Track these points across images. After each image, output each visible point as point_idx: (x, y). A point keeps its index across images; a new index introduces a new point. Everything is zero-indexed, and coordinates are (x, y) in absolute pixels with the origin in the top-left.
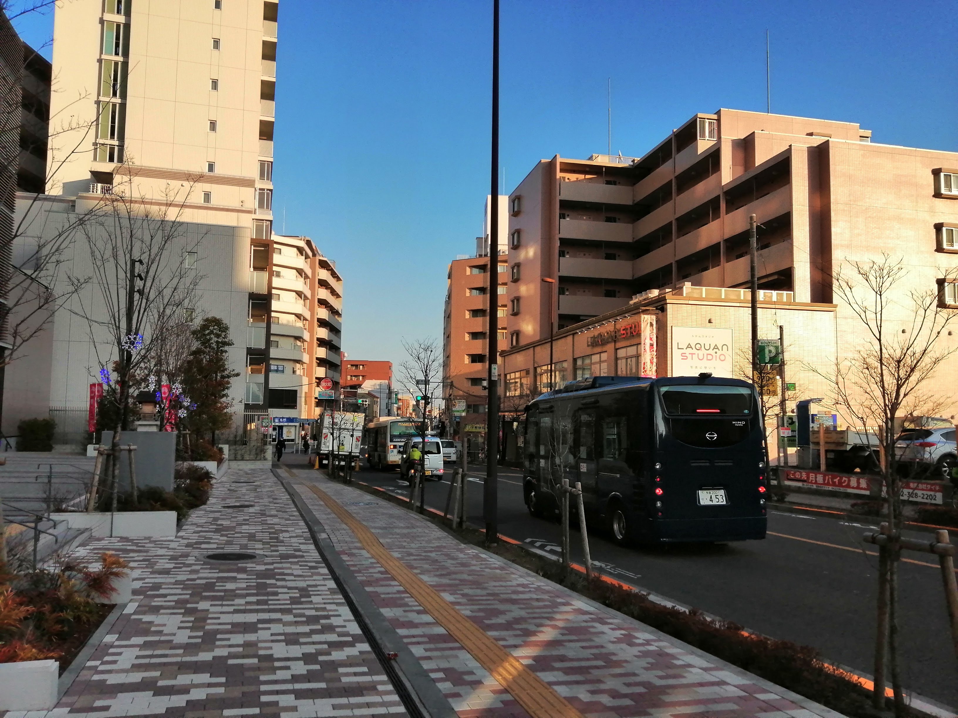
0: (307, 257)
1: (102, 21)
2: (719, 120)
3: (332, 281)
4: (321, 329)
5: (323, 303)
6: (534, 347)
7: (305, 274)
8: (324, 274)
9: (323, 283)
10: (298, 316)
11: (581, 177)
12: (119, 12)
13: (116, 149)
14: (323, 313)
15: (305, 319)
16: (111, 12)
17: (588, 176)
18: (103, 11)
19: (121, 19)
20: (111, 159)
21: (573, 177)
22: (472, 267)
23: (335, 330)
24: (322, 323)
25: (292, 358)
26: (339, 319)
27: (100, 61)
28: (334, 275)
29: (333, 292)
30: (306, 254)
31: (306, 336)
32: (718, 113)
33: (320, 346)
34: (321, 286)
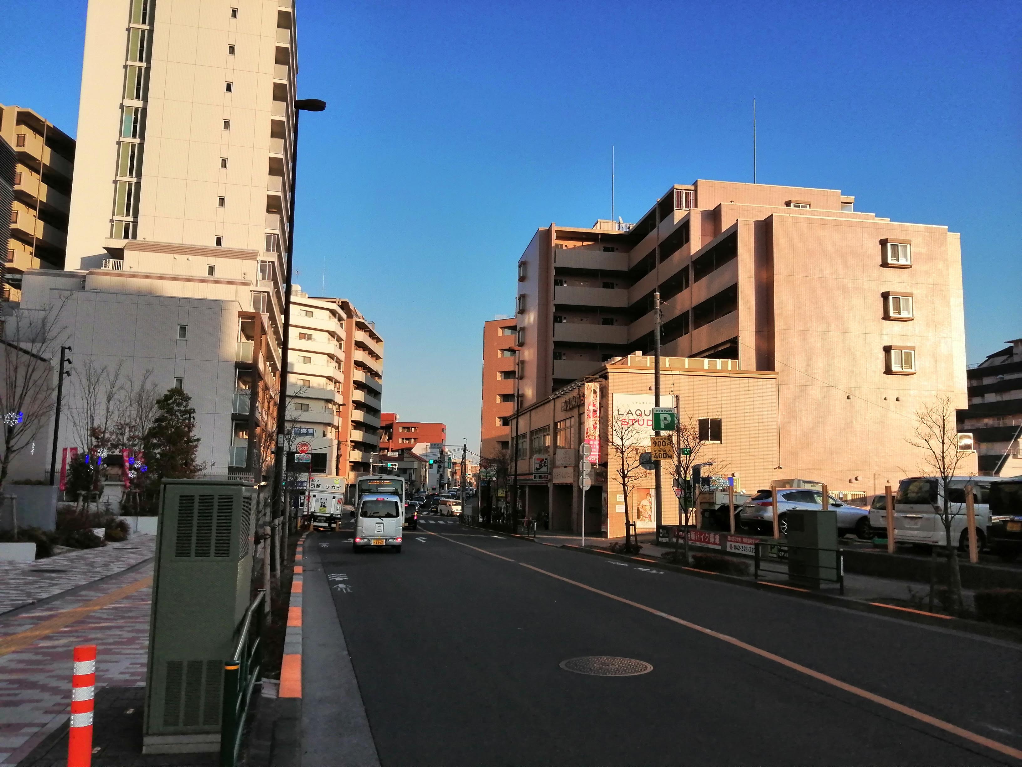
0: (340, 319)
1: (122, 107)
2: (696, 191)
3: (370, 343)
4: (357, 391)
5: (359, 364)
6: (530, 411)
7: (338, 336)
8: (361, 336)
9: (360, 345)
10: (330, 379)
11: (579, 244)
12: (138, 97)
13: (131, 224)
14: (359, 375)
15: (337, 382)
16: (130, 97)
17: (585, 243)
18: (124, 97)
19: (139, 104)
20: (126, 236)
21: (571, 244)
22: (503, 328)
23: (374, 393)
24: (359, 385)
25: (322, 422)
26: (380, 381)
27: (119, 143)
28: (372, 335)
29: (372, 354)
30: (339, 316)
31: (339, 399)
32: (695, 184)
33: (356, 408)
34: (359, 347)
